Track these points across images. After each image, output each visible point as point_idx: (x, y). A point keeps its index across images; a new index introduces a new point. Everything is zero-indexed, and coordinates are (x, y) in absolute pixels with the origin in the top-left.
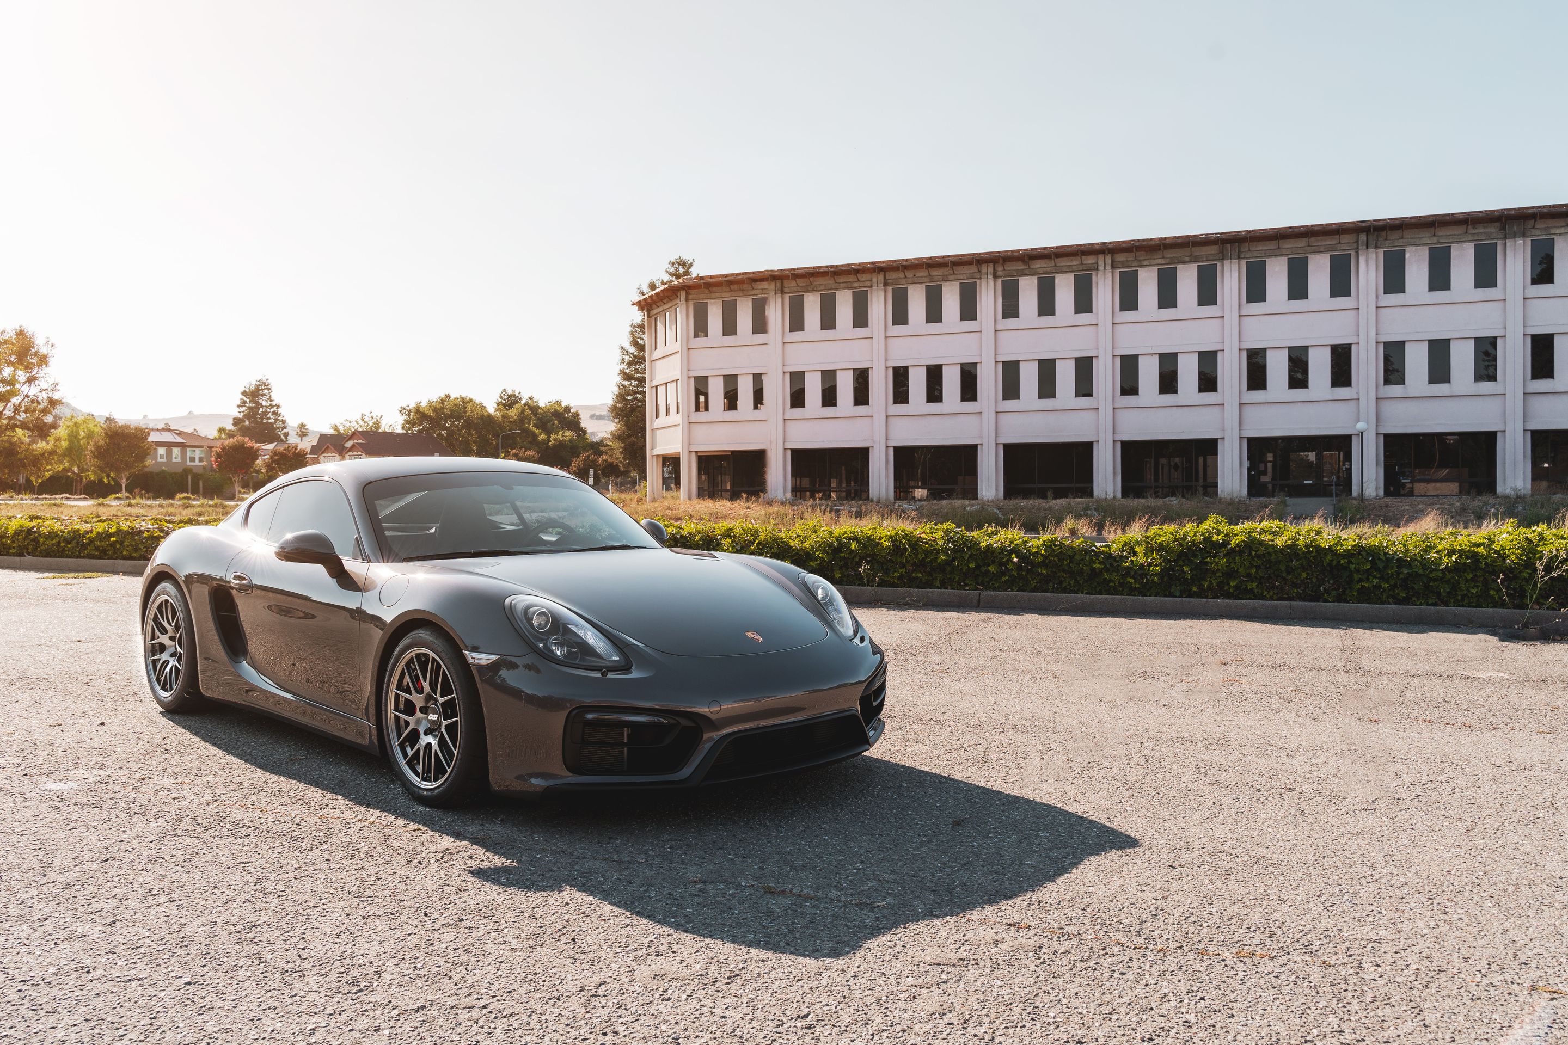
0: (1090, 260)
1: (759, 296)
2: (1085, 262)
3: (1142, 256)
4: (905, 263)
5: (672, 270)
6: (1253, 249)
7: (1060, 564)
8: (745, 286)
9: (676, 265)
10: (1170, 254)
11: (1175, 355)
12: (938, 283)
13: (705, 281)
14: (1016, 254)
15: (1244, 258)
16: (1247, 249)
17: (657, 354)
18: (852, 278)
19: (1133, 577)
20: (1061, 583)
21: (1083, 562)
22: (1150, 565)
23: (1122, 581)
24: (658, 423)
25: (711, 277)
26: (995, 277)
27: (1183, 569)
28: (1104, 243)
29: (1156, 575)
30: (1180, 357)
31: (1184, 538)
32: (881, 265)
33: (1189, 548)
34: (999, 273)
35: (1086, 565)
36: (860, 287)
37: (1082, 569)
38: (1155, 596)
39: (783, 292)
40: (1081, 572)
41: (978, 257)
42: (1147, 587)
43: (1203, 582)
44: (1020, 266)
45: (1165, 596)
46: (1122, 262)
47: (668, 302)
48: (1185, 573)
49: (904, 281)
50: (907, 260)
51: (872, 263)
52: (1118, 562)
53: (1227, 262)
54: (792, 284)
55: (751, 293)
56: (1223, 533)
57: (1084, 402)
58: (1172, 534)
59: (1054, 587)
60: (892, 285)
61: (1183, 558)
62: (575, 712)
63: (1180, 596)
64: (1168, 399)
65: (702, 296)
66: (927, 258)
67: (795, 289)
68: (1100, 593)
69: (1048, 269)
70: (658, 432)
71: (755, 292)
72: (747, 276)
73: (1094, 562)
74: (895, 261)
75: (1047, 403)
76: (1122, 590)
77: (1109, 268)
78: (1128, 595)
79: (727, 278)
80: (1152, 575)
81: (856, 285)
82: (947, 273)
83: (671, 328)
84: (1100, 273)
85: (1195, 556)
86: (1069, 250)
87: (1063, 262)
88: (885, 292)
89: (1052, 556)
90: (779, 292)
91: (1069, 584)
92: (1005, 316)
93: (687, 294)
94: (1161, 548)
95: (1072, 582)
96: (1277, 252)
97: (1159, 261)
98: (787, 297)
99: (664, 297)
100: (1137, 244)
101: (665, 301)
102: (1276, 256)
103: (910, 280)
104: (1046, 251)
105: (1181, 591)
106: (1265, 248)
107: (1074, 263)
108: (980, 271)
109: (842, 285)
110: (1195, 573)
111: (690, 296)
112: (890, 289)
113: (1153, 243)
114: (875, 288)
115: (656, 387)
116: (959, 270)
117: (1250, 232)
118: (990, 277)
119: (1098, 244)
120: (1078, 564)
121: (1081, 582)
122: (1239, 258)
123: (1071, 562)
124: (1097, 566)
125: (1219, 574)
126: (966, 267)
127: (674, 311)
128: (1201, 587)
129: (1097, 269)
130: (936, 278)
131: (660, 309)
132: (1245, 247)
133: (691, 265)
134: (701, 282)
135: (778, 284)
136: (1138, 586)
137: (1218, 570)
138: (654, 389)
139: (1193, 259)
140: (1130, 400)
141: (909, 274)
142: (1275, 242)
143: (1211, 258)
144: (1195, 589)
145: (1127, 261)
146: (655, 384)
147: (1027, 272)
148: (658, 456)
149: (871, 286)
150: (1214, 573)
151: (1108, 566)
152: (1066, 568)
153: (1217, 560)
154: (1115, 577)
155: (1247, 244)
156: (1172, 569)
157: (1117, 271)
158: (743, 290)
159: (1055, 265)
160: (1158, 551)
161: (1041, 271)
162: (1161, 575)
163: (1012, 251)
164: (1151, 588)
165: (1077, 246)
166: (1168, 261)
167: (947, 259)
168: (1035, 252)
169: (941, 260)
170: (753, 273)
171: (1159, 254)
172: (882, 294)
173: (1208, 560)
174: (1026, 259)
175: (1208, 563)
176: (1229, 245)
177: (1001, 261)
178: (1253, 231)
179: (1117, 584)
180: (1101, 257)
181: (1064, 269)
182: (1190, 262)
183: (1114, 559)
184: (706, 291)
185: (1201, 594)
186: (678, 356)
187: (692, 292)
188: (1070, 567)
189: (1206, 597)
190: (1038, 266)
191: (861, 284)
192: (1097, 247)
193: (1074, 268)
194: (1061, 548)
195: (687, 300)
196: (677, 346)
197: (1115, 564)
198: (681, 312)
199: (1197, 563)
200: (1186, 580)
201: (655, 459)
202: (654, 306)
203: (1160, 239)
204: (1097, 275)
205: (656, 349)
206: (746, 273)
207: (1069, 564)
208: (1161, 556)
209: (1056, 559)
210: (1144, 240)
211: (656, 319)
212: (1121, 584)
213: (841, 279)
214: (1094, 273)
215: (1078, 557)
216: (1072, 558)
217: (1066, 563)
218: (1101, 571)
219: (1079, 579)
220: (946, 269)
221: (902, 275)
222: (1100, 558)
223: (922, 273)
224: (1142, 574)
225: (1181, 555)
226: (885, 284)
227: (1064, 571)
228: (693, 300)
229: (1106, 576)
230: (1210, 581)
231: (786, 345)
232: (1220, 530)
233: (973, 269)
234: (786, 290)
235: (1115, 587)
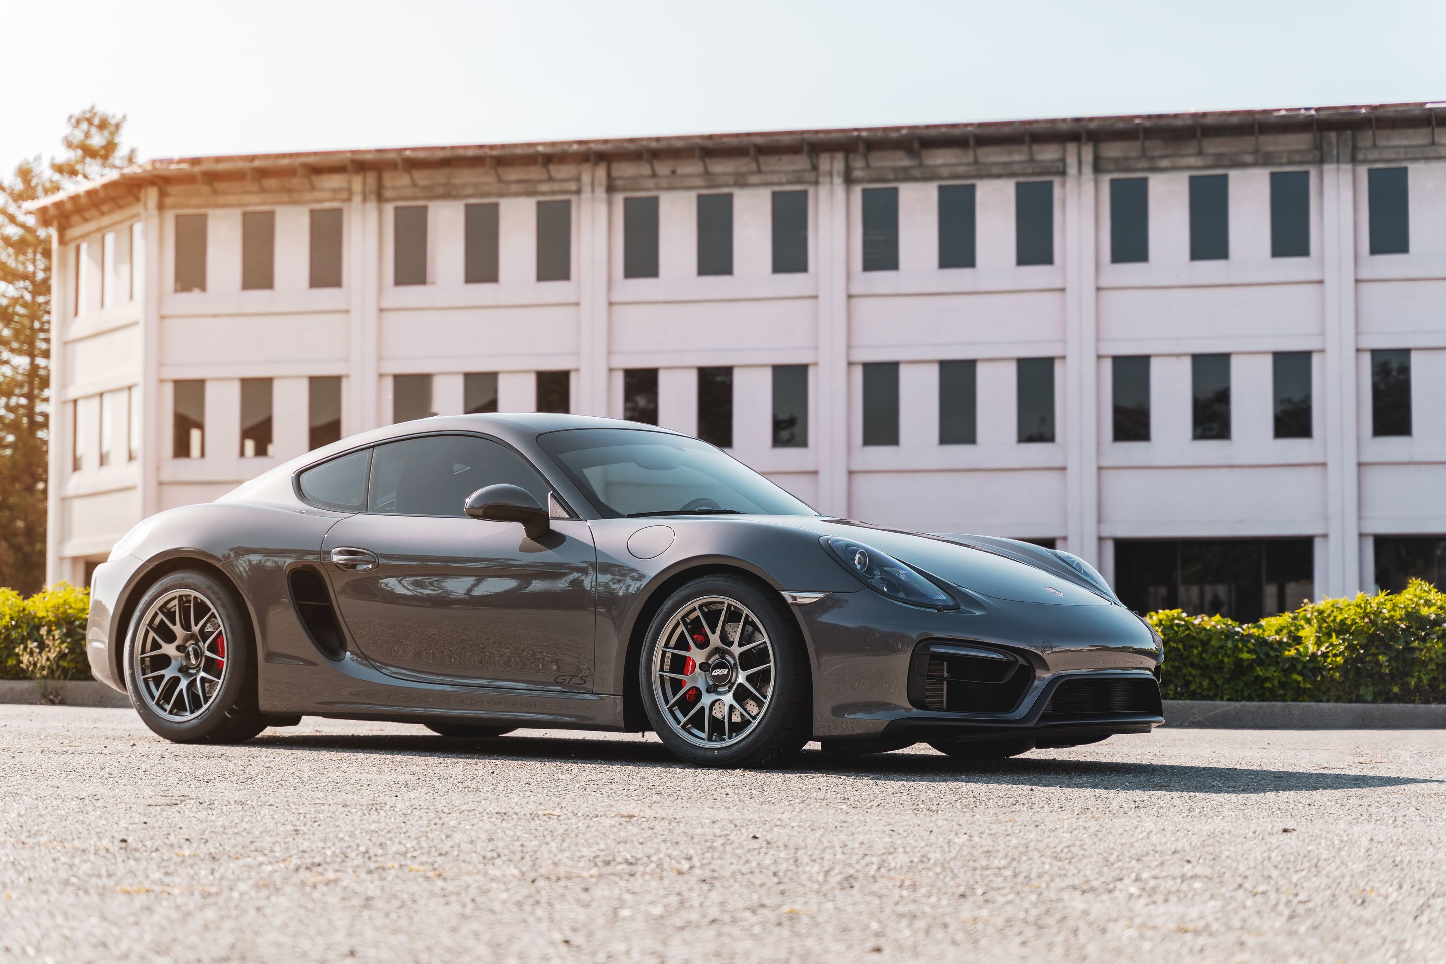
0: (1048, 153)
1: (327, 205)
2: (1039, 157)
3: (1156, 147)
4: (654, 145)
5: (79, 135)
6: (1381, 142)
7: (1186, 654)
8: (295, 182)
9: (85, 126)
10: (1214, 146)
11: (1224, 359)
12: (725, 190)
13: (205, 167)
14: (894, 135)
15: (1365, 161)
16: (1369, 143)
17: (78, 328)
18: (535, 173)
19: (1301, 673)
20: (1187, 684)
21: (1222, 651)
22: (1325, 655)
23: (1283, 679)
24: (77, 483)
25: (218, 160)
26: (849, 181)
27: (1378, 661)
28: (1078, 120)
29: (1337, 668)
30: (1235, 363)
31: (1378, 613)
32: (601, 147)
33: (1385, 628)
34: (857, 174)
35: (1228, 656)
36: (553, 193)
37: (1222, 661)
38: (1336, 702)
39: (380, 198)
40: (1220, 667)
41: (813, 138)
42: (1323, 688)
43: (1408, 679)
44: (902, 161)
45: (1351, 701)
46: (1116, 160)
47: (111, 212)
48: (1381, 665)
49: (649, 183)
50: (658, 139)
51: (581, 142)
52: (1276, 650)
53: (1329, 169)
54: (397, 182)
55: (308, 196)
56: (1434, 604)
57: (1036, 452)
58: (1358, 606)
59: (1176, 692)
60: (624, 189)
61: (1376, 643)
62: (921, 645)
63: (1374, 701)
64: (1212, 449)
65: (195, 200)
66: (702, 137)
67: (409, 192)
68: (1250, 699)
69: (961, 170)
70: (77, 505)
71: (318, 195)
72: (303, 160)
73: (1241, 651)
74: (631, 140)
75: (958, 454)
76: (1285, 695)
77: (1088, 170)
78: (1293, 700)
79: (257, 163)
80: (1331, 669)
81: (545, 187)
82: (744, 169)
83: (116, 271)
84: (1071, 182)
85: (1395, 639)
86: (1006, 130)
87: (993, 156)
88: (610, 204)
89: (1175, 641)
90: (373, 197)
91: (1201, 686)
92: (870, 265)
93: (162, 194)
94: (1342, 629)
95: (1205, 683)
96: (1431, 152)
97: (1192, 161)
98: (389, 210)
99: (105, 201)
100: (1148, 123)
101: (105, 208)
102: (1427, 159)
103: (664, 182)
104: (957, 131)
105: (1374, 693)
106: (1405, 142)
107: (1016, 157)
108: (815, 168)
109: (514, 188)
110: (1395, 665)
111: (169, 201)
112: (619, 200)
113: (1179, 122)
114: (586, 195)
115: (75, 401)
116: (770, 163)
117: (1375, 108)
118: (838, 181)
119: (1064, 120)
120: (1215, 654)
121: (1219, 683)
122: (1354, 160)
123: (1204, 651)
124: (1245, 655)
125: (1432, 666)
126: (786, 158)
127: (125, 232)
128: (1405, 687)
129: (1063, 173)
130: (721, 180)
131: (92, 226)
132: (1365, 138)
133: (118, 126)
134: (197, 169)
135: (371, 179)
136: (1308, 686)
137: (1431, 659)
138: (70, 407)
139: (1263, 160)
140: (1133, 451)
141: (663, 168)
142: (1426, 131)
143: (1297, 158)
144: (1396, 689)
145: (1126, 158)
146: (72, 393)
147: (916, 173)
148: (75, 559)
149: (579, 192)
150: (1424, 664)
151: (1262, 656)
152: (1197, 660)
153: (1429, 645)
154: (1272, 672)
155: (1369, 133)
156: (1360, 659)
157: (1105, 180)
158: (290, 191)
159: (976, 162)
160: (1338, 633)
161: (946, 172)
162: (1343, 669)
163: (885, 129)
164: (1328, 690)
165: (1023, 123)
166: (1210, 160)
167: (746, 140)
168: (933, 132)
169: (734, 141)
170: (315, 154)
171: (1192, 147)
172: (602, 208)
173: (1416, 644)
174: (916, 145)
175: (1415, 649)
176: (1333, 135)
177: (861, 147)
178: (1382, 106)
179: (1276, 683)
180: (1072, 148)
181: (996, 170)
182: (1255, 164)
183: (1270, 645)
184: (206, 189)
185: (1405, 697)
186: (136, 336)
187: (172, 190)
188: (1202, 659)
189: (1413, 702)
190: (939, 161)
191: (556, 187)
192: (1065, 127)
193: (1016, 168)
194: (1188, 628)
195: (161, 207)
196: (136, 310)
197: (1273, 654)
198: (145, 235)
199: (1398, 650)
200: (1382, 676)
201: (67, 566)
202: (76, 219)
203: (1195, 116)
204: (1064, 185)
205: (76, 314)
206: (298, 155)
207: (1200, 654)
208: (1344, 640)
209: (1180, 646)
210: (1160, 117)
211: (78, 249)
212: (1282, 685)
213: (512, 174)
214: (1057, 181)
215: (1214, 643)
216: (1205, 643)
217: (1196, 652)
218: (1251, 664)
219: (1216, 677)
220: (744, 160)
221: (645, 169)
222: (1250, 645)
223: (691, 168)
224: (1315, 668)
225: (1372, 639)
226: (611, 189)
227: (1193, 665)
228: (174, 207)
229: (1259, 671)
230: (1419, 678)
231: (386, 315)
232: (1430, 601)
233: (801, 162)
234: (388, 194)
235: (1272, 691)
